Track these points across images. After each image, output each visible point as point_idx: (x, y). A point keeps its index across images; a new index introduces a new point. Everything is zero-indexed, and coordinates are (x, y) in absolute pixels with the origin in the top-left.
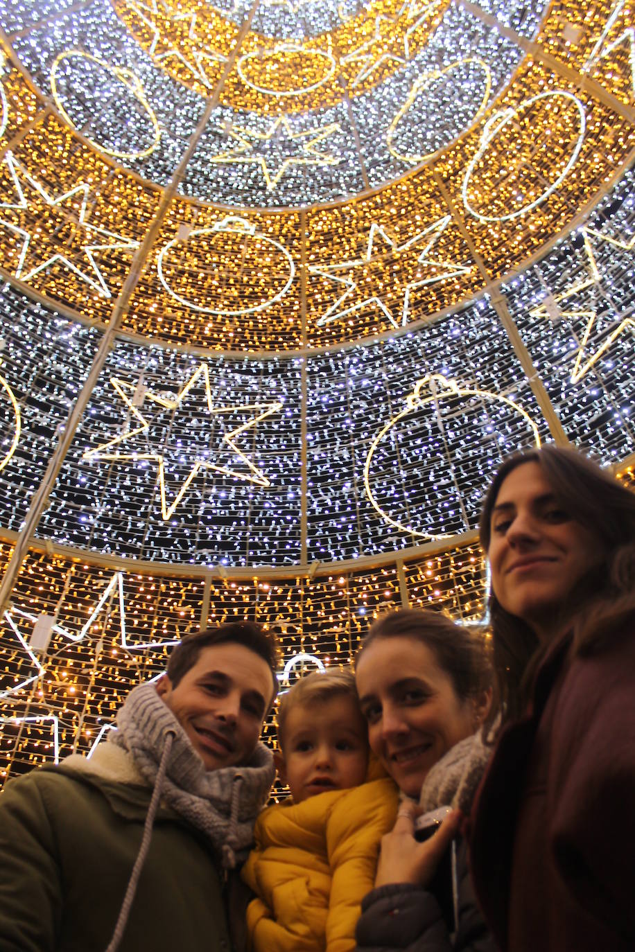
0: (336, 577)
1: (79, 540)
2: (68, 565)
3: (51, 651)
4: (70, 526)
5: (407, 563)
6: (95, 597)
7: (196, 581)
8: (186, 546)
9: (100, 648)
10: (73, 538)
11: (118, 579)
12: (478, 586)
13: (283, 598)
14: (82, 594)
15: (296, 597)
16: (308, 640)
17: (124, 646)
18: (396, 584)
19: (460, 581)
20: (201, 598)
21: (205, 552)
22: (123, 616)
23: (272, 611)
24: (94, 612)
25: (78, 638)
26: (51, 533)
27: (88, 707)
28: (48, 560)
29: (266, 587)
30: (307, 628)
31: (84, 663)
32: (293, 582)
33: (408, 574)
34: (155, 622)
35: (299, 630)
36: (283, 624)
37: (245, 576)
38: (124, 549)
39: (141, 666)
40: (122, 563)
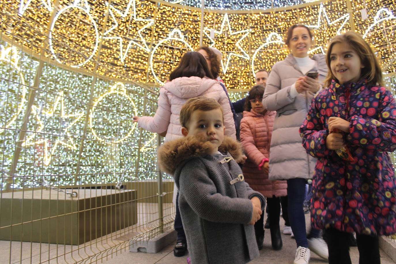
0: (281, 12)
1: (215, 6)
2: (214, 14)
3: (215, 37)
4: (212, 3)
5: (300, 9)
6: (222, 22)
7: (245, 14)
8: (241, 4)
9: (226, 35)
10: (213, 6)
11: (226, 16)
12: (317, 17)
13: (267, 18)
14: (219, 21)
15: (271, 18)
16: (275, 29)
17: (231, 34)
18: (296, 14)
19: (312, 15)
20: (247, 19)
21: (246, 5)
22: (230, 26)
23: (265, 21)
24: (223, 26)
25: (220, 33)
26: (207, 6)
27: (226, 50)
28: (209, 14)
29: (263, 15)
30: (274, 26)
31: (223, 39)
32: (269, 13)
33: (299, 12)
34: (237, 26)
35: (272, 27)
36: (268, 25)
37: (258, 12)
38: (226, 7)
39: (236, 38)
40: (226, 11)
